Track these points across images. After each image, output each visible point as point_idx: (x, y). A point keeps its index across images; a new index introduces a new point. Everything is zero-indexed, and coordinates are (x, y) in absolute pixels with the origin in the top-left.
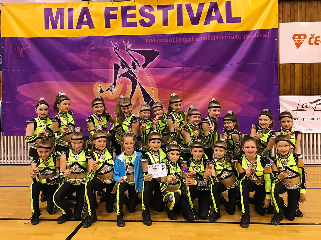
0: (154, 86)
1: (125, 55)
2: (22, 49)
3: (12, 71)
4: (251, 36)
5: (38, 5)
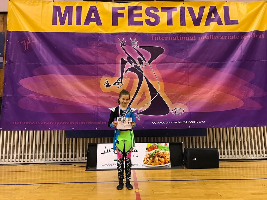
0: (160, 79)
1: (131, 51)
2: (28, 43)
3: (16, 63)
4: (248, 36)
5: (47, 2)
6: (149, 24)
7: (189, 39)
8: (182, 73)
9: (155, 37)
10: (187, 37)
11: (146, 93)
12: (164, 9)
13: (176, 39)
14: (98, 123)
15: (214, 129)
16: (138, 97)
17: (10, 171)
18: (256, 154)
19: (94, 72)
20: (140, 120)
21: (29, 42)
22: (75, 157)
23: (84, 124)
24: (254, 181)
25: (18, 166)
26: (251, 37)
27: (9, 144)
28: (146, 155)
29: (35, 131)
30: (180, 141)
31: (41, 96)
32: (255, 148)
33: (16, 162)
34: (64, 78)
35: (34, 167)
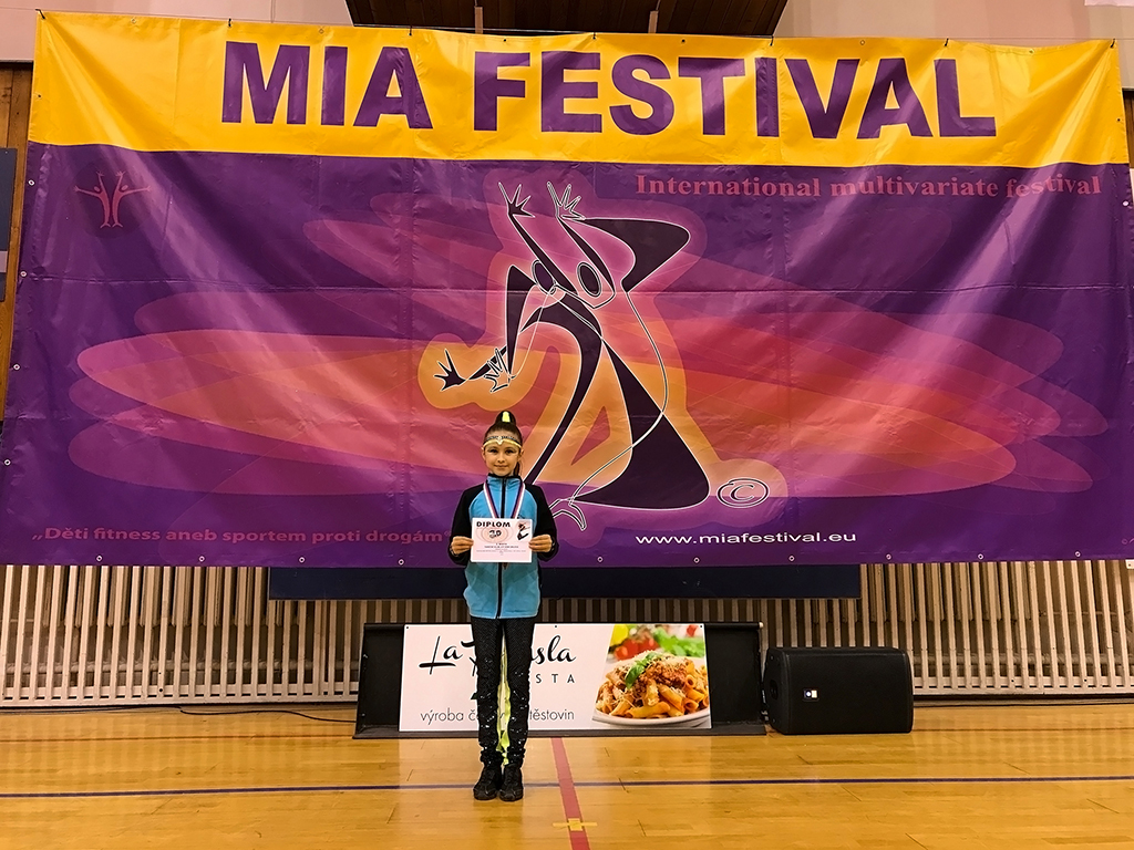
0: (670, 361)
1: (551, 237)
2: (118, 195)
3: (64, 281)
4: (1033, 186)
5: (200, 27)
6: (628, 127)
7: (791, 193)
8: (764, 335)
9: (653, 183)
10: (782, 185)
11: (610, 415)
12: (689, 66)
13: (737, 192)
14: (409, 536)
15: (891, 567)
16: (577, 430)
17: (29, 736)
18: (1062, 673)
19: (396, 324)
20: (583, 527)
21: (120, 190)
22: (308, 678)
23: (347, 540)
24: (1057, 787)
25: (62, 718)
26: (1046, 190)
27: (26, 623)
28: (608, 677)
29: (136, 569)
30: (750, 618)
31: (169, 421)
32: (1060, 650)
33: (54, 698)
34: (267, 348)
35: (131, 723)
